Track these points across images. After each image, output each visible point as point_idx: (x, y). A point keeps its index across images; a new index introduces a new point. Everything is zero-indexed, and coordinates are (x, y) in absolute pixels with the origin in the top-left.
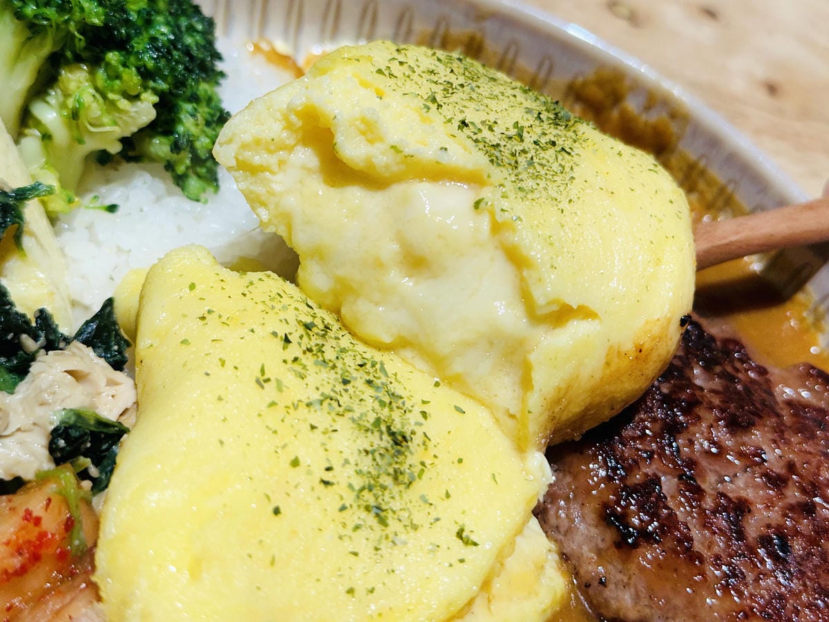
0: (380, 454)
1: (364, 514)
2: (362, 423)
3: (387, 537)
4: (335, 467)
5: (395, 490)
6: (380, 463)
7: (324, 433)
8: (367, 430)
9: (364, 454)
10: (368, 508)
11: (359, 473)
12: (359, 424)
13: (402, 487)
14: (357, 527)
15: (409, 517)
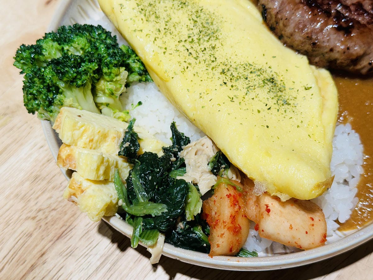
0: (272, 89)
1: (283, 107)
2: (260, 86)
3: (293, 106)
4: (267, 103)
5: (283, 94)
6: (274, 91)
7: (256, 97)
8: (264, 86)
9: (269, 93)
10: (283, 105)
11: (273, 98)
12: (260, 87)
13: (284, 92)
14: (285, 111)
15: (292, 97)
